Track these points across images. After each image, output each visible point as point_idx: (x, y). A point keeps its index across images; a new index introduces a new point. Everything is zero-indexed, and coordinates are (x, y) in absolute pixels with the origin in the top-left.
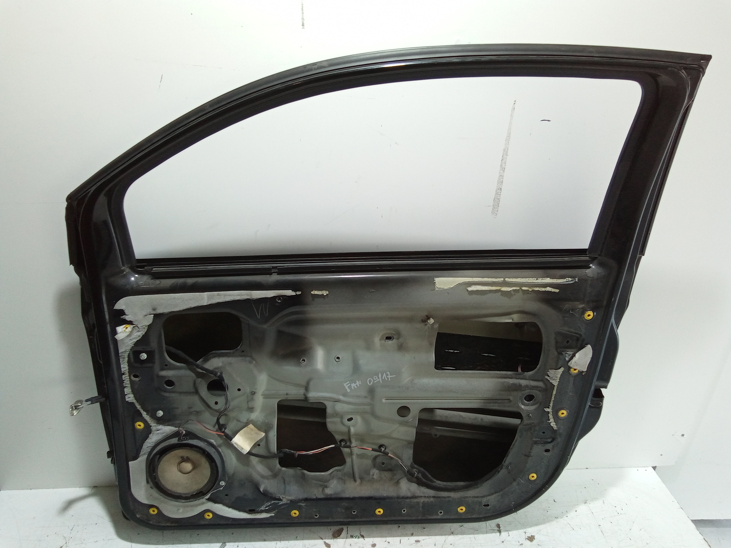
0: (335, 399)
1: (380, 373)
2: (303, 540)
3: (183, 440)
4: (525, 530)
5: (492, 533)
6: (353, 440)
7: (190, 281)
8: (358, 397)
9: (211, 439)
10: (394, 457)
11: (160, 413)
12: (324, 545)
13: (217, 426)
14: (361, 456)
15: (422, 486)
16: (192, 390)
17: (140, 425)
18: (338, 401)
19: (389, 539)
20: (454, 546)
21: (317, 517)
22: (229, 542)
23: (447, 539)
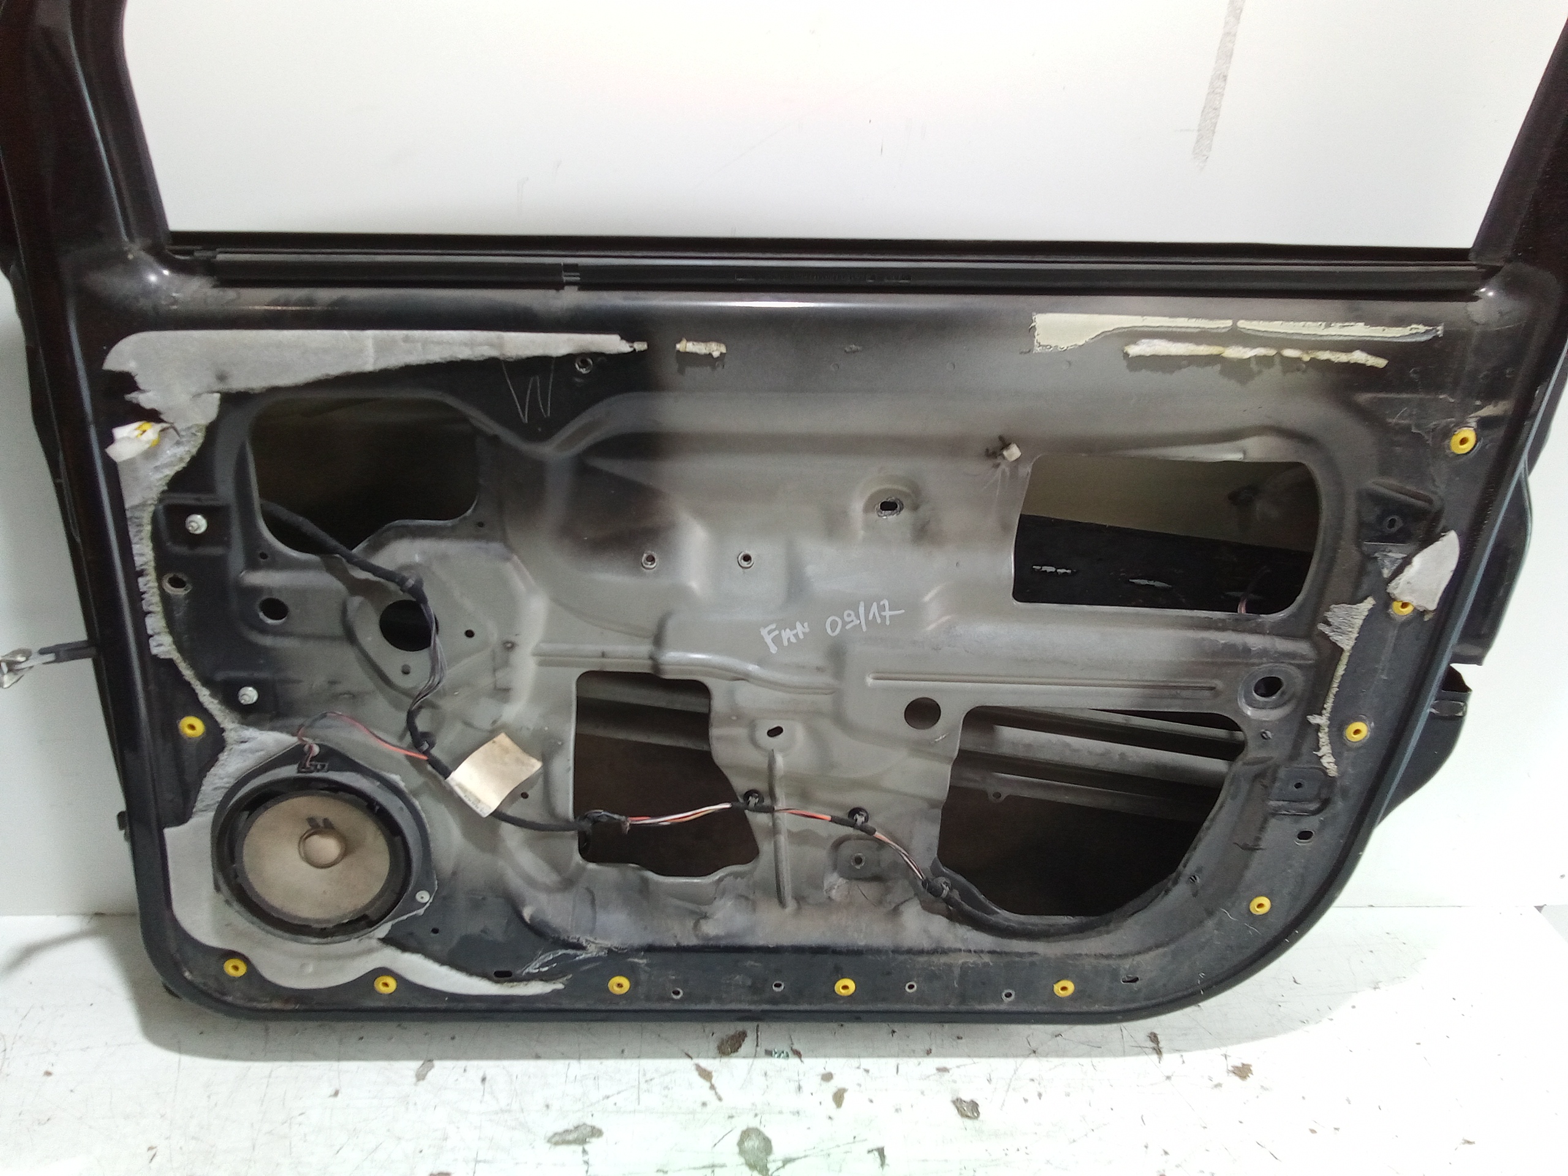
0: (735, 672)
1: (862, 604)
2: (639, 1057)
3: (312, 768)
4: (1223, 1050)
5: (1138, 1054)
6: (779, 792)
7: (326, 295)
8: (801, 668)
9: (393, 773)
10: (889, 841)
11: (249, 695)
12: (695, 1074)
13: (408, 738)
14: (801, 838)
15: (961, 923)
16: (338, 630)
17: (192, 727)
18: (745, 677)
19: (867, 1062)
20: (1039, 1084)
21: (679, 997)
22: (441, 1058)
23: (1020, 1065)
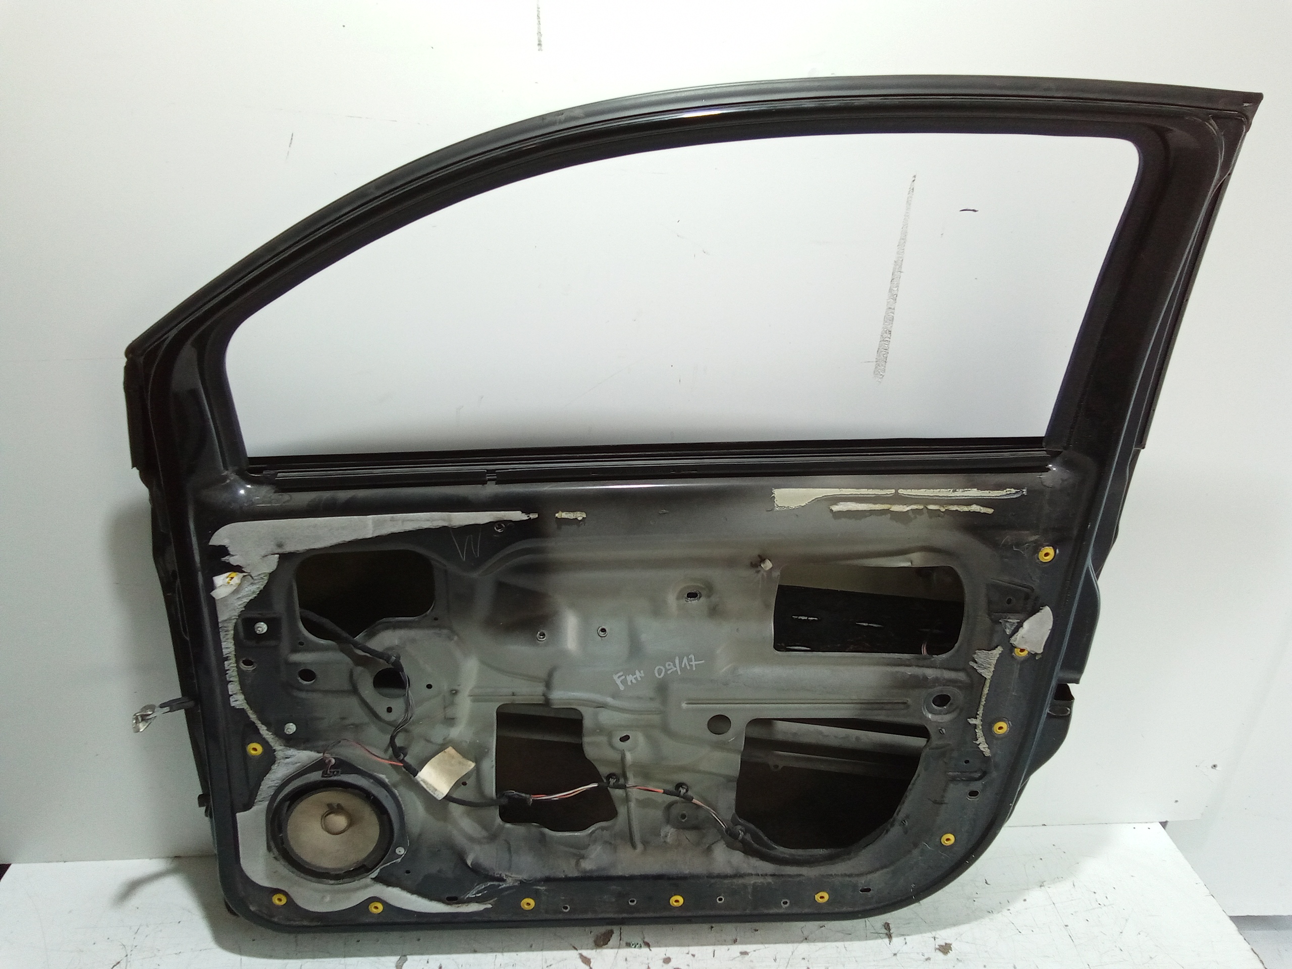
0: (598, 703)
1: (677, 657)
2: (542, 950)
3: (333, 774)
4: (934, 934)
5: (876, 938)
6: (630, 775)
7: (343, 495)
8: (639, 698)
9: (381, 773)
10: (702, 805)
11: (291, 728)
12: (579, 960)
13: (390, 751)
14: (644, 804)
15: (752, 856)
16: (347, 686)
17: (255, 749)
18: (603, 706)
19: (694, 949)
20: (808, 961)
21: (567, 910)
22: (411, 954)
23: (796, 949)
